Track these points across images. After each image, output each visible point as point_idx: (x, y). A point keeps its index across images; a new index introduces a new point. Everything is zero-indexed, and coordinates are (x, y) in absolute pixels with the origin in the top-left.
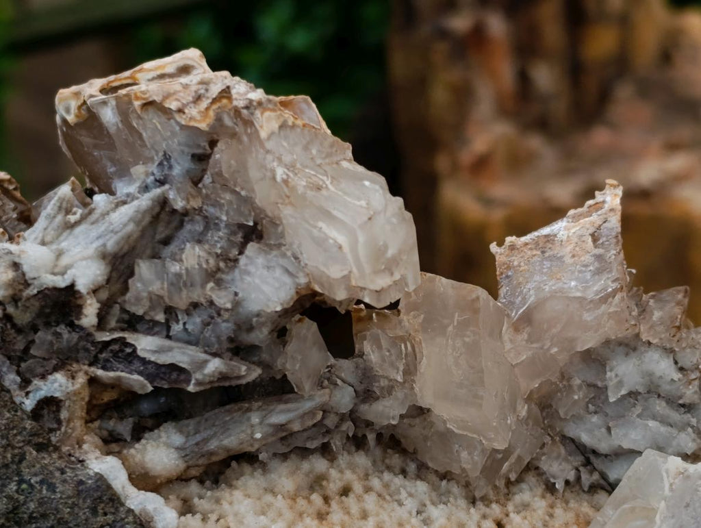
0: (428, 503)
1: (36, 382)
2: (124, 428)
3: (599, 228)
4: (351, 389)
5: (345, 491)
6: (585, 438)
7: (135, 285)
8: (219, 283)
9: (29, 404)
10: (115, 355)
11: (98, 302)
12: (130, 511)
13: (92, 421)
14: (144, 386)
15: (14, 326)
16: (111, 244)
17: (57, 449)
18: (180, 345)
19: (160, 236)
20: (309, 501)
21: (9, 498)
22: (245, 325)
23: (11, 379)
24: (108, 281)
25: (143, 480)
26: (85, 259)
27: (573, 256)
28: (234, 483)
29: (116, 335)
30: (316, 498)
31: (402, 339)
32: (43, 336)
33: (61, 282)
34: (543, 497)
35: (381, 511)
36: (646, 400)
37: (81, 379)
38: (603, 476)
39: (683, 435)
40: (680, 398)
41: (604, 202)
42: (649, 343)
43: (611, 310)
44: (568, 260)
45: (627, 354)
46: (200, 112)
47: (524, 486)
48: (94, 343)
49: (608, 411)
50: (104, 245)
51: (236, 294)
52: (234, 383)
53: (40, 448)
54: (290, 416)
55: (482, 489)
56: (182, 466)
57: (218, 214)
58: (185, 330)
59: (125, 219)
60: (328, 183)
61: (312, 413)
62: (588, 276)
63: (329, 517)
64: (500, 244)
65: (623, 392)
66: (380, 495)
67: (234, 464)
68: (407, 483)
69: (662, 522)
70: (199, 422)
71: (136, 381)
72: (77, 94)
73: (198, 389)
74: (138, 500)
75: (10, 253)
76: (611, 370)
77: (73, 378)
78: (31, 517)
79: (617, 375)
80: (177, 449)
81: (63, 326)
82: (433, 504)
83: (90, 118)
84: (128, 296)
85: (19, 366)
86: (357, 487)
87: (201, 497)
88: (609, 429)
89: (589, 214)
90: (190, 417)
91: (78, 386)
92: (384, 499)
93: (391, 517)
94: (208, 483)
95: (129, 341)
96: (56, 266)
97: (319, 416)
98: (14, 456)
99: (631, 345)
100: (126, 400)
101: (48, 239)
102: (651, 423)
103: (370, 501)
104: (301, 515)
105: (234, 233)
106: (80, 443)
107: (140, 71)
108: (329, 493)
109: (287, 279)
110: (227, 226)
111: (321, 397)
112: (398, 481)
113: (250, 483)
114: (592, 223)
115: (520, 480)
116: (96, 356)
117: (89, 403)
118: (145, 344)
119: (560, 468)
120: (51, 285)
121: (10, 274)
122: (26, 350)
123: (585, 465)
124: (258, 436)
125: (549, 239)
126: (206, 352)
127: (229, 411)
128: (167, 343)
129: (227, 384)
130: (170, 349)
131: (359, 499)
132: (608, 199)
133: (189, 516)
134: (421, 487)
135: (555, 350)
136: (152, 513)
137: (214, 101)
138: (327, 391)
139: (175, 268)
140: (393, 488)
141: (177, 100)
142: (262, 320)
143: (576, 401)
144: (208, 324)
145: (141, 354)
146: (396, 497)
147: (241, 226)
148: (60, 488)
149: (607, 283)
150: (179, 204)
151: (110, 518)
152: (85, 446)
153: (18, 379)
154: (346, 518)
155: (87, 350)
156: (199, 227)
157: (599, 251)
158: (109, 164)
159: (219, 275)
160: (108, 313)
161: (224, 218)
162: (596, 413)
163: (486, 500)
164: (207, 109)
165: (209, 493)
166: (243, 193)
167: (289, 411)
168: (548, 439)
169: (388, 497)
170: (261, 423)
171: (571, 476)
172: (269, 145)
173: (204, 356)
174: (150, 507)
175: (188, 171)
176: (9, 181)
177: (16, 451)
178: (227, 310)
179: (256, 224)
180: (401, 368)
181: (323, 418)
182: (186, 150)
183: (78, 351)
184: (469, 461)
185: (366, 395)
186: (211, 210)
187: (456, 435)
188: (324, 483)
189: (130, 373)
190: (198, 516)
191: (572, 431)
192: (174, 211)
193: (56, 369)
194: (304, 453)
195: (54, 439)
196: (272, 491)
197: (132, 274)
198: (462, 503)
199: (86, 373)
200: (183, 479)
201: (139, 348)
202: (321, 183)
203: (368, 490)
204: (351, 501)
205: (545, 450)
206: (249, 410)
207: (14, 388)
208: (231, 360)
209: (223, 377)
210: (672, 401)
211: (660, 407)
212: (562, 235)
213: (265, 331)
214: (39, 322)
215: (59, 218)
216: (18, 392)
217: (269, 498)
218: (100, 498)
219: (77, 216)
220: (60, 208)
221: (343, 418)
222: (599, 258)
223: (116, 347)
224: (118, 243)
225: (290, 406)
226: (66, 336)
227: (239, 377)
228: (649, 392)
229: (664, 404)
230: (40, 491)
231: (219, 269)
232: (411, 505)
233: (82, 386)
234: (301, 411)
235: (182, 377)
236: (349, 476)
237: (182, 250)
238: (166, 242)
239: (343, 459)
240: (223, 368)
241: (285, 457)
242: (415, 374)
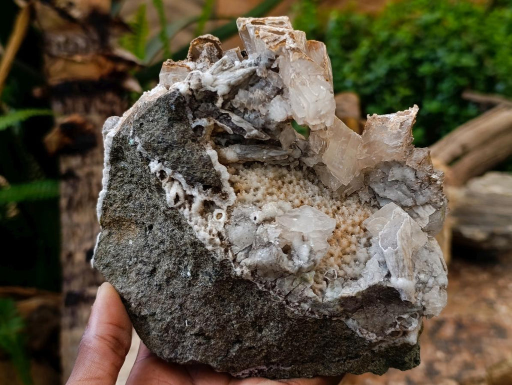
0: (317, 194)
1: (198, 119)
2: (223, 141)
3: (404, 122)
4: (300, 151)
5: (290, 182)
6: (376, 190)
7: (237, 98)
8: (264, 105)
9: (194, 125)
10: (225, 118)
11: (223, 99)
12: (215, 170)
13: (213, 136)
14: (230, 131)
15: (195, 99)
16: (233, 81)
17: (199, 142)
18: (246, 122)
19: (250, 83)
20: (277, 182)
21: (179, 153)
22: (268, 122)
23: (190, 116)
24: (229, 93)
25: (223, 161)
26: (223, 84)
27: (391, 129)
28: (254, 169)
29: (227, 112)
30: (280, 182)
31: (323, 140)
32: (203, 105)
33: (213, 90)
34: (357, 204)
35: (300, 193)
36: (401, 184)
37: (212, 123)
38: (379, 204)
39: (409, 199)
40: (413, 187)
41: (411, 112)
42: (408, 166)
43: (398, 152)
44: (389, 130)
45: (399, 167)
46: (274, 45)
47: (352, 198)
48: (219, 113)
49: (387, 183)
50: (230, 81)
51: (268, 111)
52: (260, 139)
53: (193, 141)
54: (277, 154)
55: (336, 195)
56: (237, 159)
57: (271, 82)
58: (249, 117)
59: (240, 74)
60: (308, 83)
61: (284, 155)
62: (392, 137)
63: (282, 189)
64: (371, 115)
65: (393, 179)
66: (301, 187)
67: (256, 163)
68: (312, 186)
69: (386, 228)
70: (246, 148)
71: (228, 129)
72: (244, 21)
73: (248, 138)
74: (219, 167)
75: (199, 75)
76: (392, 171)
77: (210, 121)
78: (183, 162)
79: (393, 173)
80: (238, 154)
81: (211, 104)
82: (319, 195)
83: (246, 31)
84: (234, 100)
85: (194, 112)
86: (295, 182)
87: (242, 171)
88: (385, 189)
89: (403, 115)
90: (245, 144)
91: (210, 124)
92: (302, 189)
93: (302, 195)
94: (246, 166)
95: (230, 115)
96: (213, 84)
97: (287, 157)
98: (184, 141)
99: (401, 164)
100: (225, 134)
101: (214, 73)
102: (399, 192)
103: (297, 188)
104: (273, 186)
105: (274, 90)
106: (207, 143)
107: (267, 19)
108: (285, 181)
109: (285, 112)
110: (273, 86)
111: (290, 151)
112: (310, 184)
113: (259, 171)
114: (403, 119)
115: (351, 196)
116: (219, 117)
117: (213, 131)
118: (235, 118)
119: (365, 197)
120: (209, 90)
121: (197, 82)
122: (198, 107)
123: (374, 198)
124: (264, 158)
125: (387, 119)
126: (254, 127)
127: (257, 147)
128: (242, 120)
129: (258, 139)
130: (242, 122)
131: (294, 186)
132: (413, 112)
133: (236, 175)
134: (316, 188)
135: (374, 159)
136: (222, 173)
137: (280, 42)
138: (292, 150)
139: (251, 96)
140: (307, 186)
141: (267, 39)
142: (274, 122)
143: (377, 177)
144: (257, 118)
145: (232, 121)
146: (307, 189)
147: (277, 88)
148: (195, 156)
149: (398, 142)
150: (259, 74)
151: (208, 170)
152: (208, 144)
153: (192, 116)
154: (287, 191)
155: (216, 114)
156: (263, 84)
157: (400, 130)
158: (249, 48)
159: (264, 103)
160: (226, 104)
161: (272, 84)
162: (383, 183)
163: (337, 199)
164: (277, 45)
165: (245, 170)
166: (281, 77)
167: (277, 153)
168: (364, 186)
169: (304, 189)
170: (267, 154)
171: (368, 200)
172: (293, 65)
173: (253, 128)
174: (221, 171)
175: (266, 64)
176: (218, 41)
177: (185, 140)
178: (263, 115)
179: (282, 89)
180: (319, 149)
181: (288, 158)
182: (267, 57)
183: (213, 113)
184: (334, 186)
185: (305, 155)
186: (269, 80)
187: (332, 176)
188: (284, 178)
189: (228, 126)
190: (239, 176)
191: (372, 186)
192: (257, 76)
193: (205, 117)
194: (280, 166)
195: (198, 139)
196: (265, 175)
197: (237, 93)
198: (328, 197)
199: (214, 121)
200: (237, 163)
201: (232, 119)
202: (306, 83)
203: (298, 184)
204: (291, 186)
205: (362, 189)
206: (264, 148)
207: (190, 119)
208: (261, 132)
209: (256, 136)
210: (409, 187)
211: (404, 188)
212: (392, 120)
213: (274, 126)
214: (204, 100)
215: (220, 66)
216: (191, 120)
217: (263, 178)
218: (207, 163)
219: (227, 67)
220: (222, 63)
221: (295, 160)
222: (399, 133)
223: (225, 116)
224: (235, 82)
225: (278, 151)
226: (211, 107)
227: (262, 138)
228: (402, 182)
229: (406, 187)
230: (189, 155)
231: (265, 101)
232: (310, 193)
233: (212, 125)
234: (281, 154)
235: (244, 132)
236: (293, 177)
237: (255, 90)
238: (252, 85)
239: (293, 172)
240: (257, 134)
241: (274, 166)
242: (324, 152)
